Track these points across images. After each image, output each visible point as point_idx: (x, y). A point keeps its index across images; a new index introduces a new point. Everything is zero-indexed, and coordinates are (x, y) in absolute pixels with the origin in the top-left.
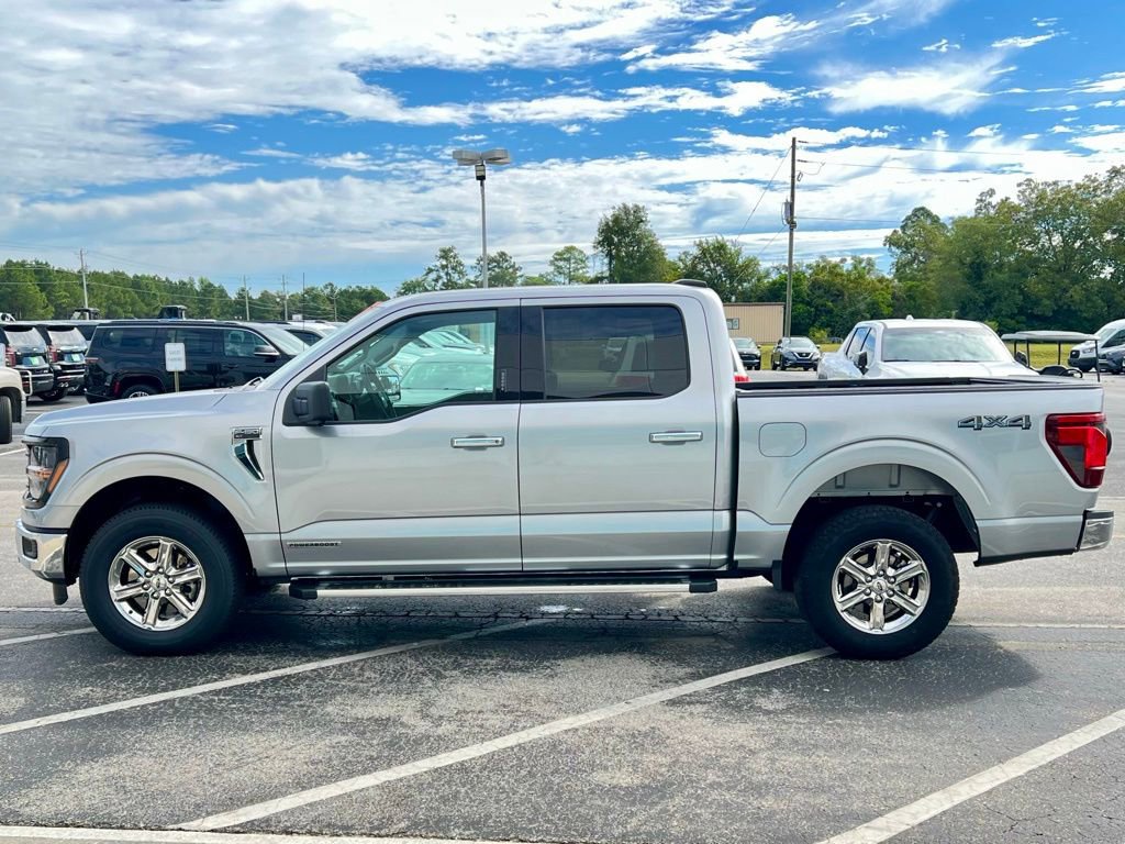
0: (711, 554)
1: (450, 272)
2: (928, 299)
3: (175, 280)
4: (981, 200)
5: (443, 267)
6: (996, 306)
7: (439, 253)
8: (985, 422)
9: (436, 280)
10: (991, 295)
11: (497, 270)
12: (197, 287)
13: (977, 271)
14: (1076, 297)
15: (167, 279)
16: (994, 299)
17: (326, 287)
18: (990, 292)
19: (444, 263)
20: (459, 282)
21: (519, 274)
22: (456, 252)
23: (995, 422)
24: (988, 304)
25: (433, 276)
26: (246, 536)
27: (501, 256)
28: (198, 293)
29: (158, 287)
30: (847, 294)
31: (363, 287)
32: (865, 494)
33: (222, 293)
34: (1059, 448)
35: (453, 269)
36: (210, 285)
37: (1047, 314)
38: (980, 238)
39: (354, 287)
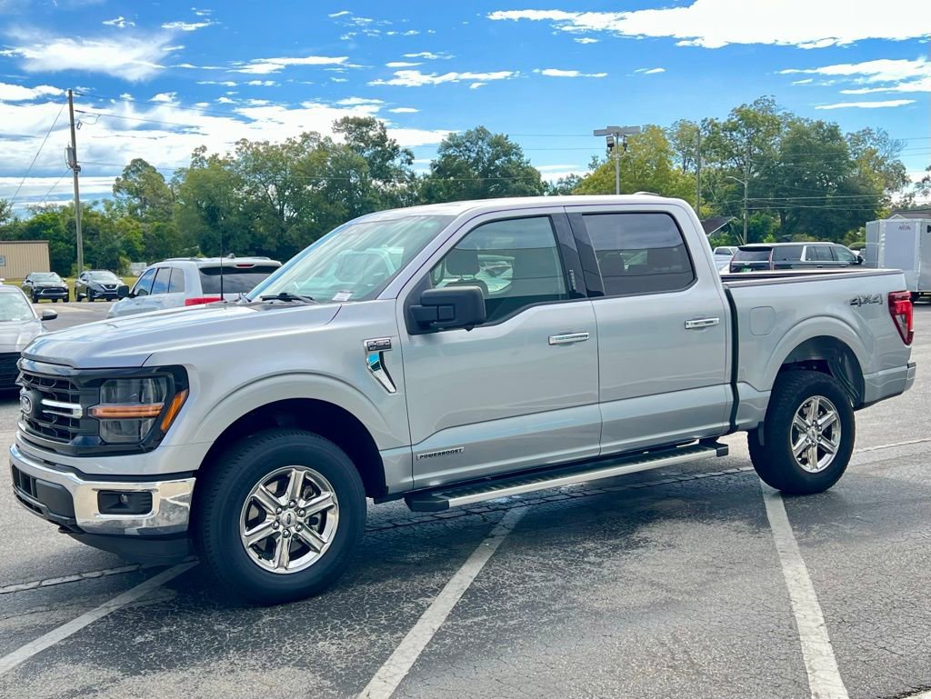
2: (174, 237)
4: (196, 155)
6: (231, 243)
8: (862, 300)
10: (227, 235)
13: (212, 214)
14: (294, 236)
16: (229, 238)
18: (225, 232)
23: (866, 300)
24: (226, 241)
26: (380, 453)
30: (101, 232)
37: (272, 249)
38: (213, 186)
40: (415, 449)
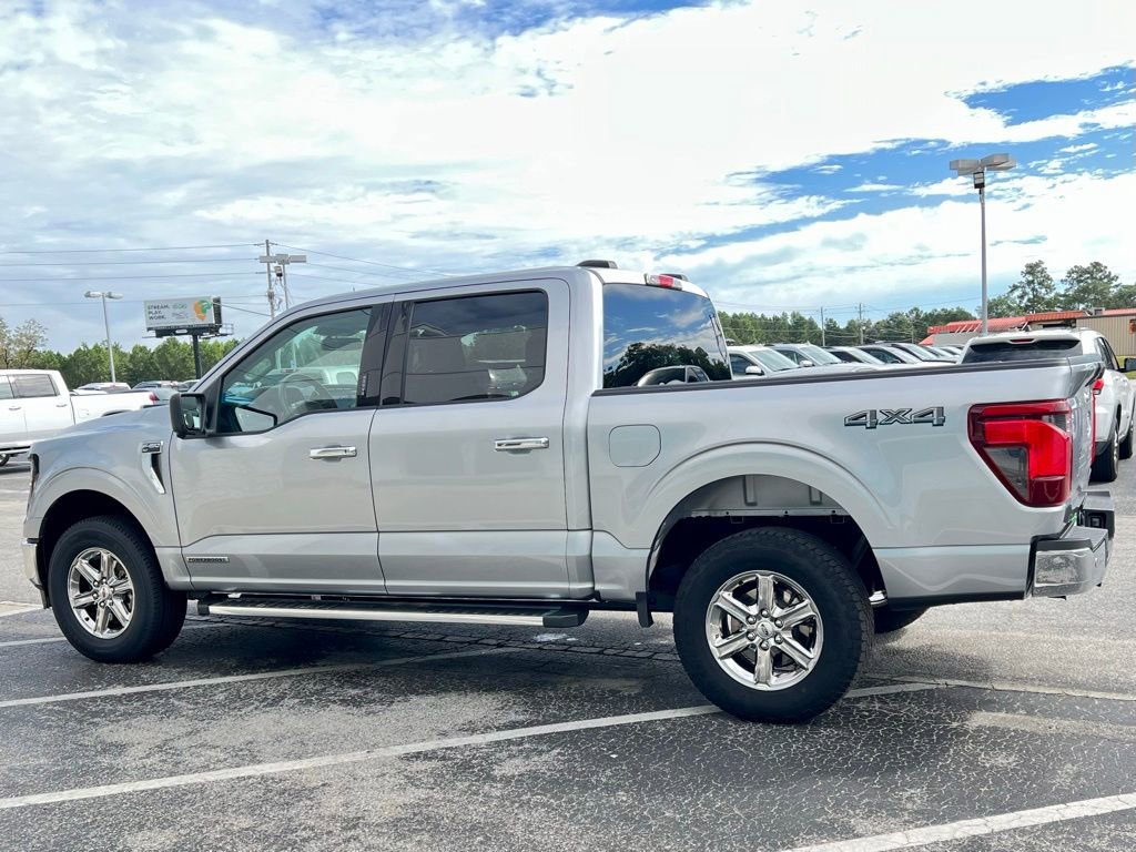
0: (569, 581)
1: (1037, 287)
3: (769, 315)
5: (1030, 283)
7: (1024, 269)
8: (881, 417)
9: (1022, 297)
11: (1089, 281)
12: (790, 321)
15: (763, 316)
17: (911, 312)
19: (1031, 278)
20: (1046, 297)
21: (1114, 283)
22: (1043, 266)
23: (894, 417)
25: (1018, 293)
27: (1094, 267)
28: (790, 327)
29: (754, 324)
31: (949, 309)
32: (781, 513)
33: (811, 324)
34: (988, 450)
35: (1039, 284)
36: (802, 319)
39: (939, 310)
40: (185, 551)
